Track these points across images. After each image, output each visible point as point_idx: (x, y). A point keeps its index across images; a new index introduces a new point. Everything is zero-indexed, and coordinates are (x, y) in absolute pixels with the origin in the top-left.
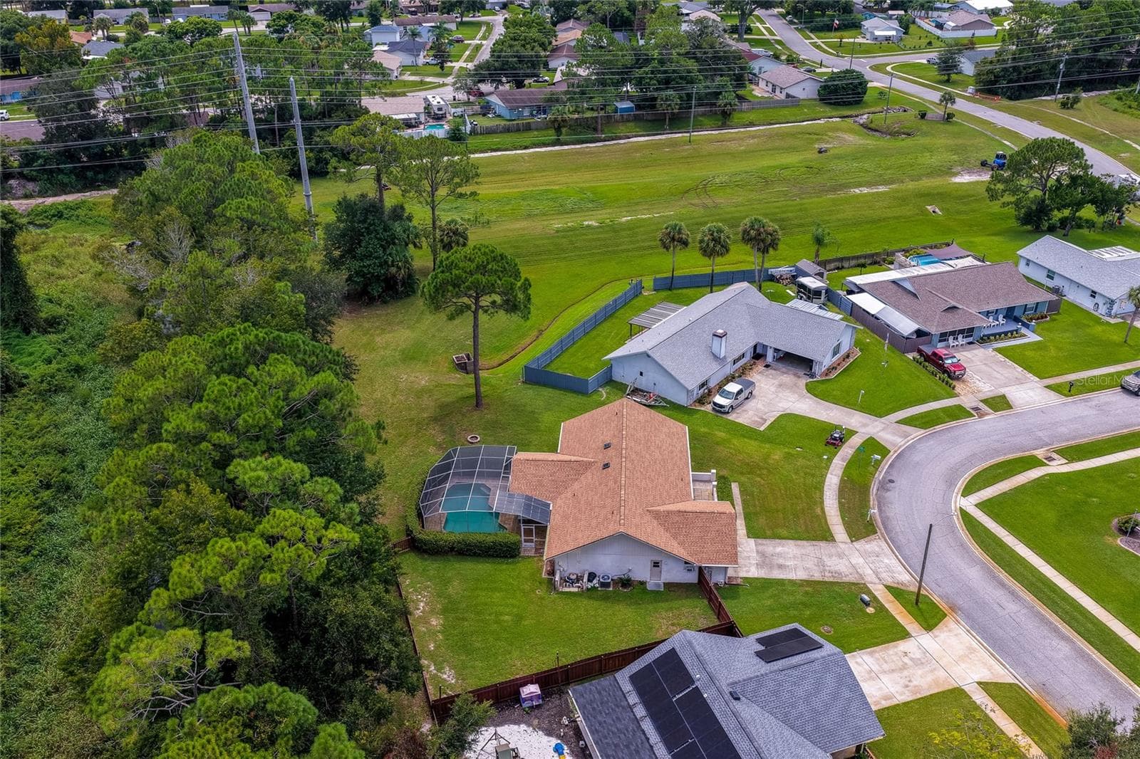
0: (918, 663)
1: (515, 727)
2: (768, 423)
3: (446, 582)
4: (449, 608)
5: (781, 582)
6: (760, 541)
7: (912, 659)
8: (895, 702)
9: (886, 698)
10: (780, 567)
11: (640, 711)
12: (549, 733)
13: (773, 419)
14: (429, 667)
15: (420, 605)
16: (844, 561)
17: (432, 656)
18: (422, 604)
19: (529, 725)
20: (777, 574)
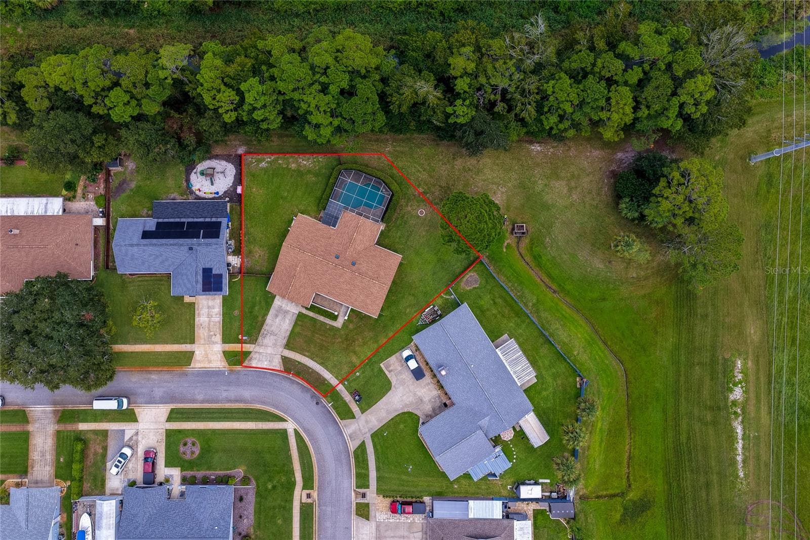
0: (210, 337)
1: (232, 182)
2: (387, 372)
3: (317, 175)
4: (300, 173)
5: (268, 310)
6: (296, 316)
7: (212, 336)
8: (196, 316)
9: (199, 314)
10: (277, 316)
11: (208, 220)
12: (225, 192)
13: (389, 376)
14: (270, 158)
15: (306, 162)
16: (270, 344)
17: (275, 161)
18: (305, 163)
19: (231, 187)
20: (272, 312)
